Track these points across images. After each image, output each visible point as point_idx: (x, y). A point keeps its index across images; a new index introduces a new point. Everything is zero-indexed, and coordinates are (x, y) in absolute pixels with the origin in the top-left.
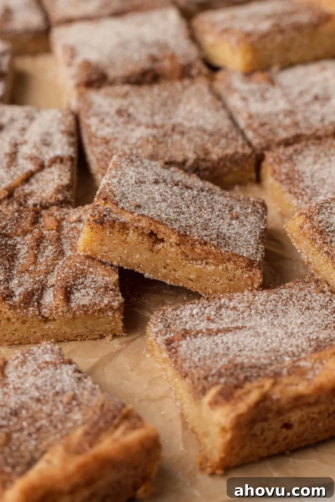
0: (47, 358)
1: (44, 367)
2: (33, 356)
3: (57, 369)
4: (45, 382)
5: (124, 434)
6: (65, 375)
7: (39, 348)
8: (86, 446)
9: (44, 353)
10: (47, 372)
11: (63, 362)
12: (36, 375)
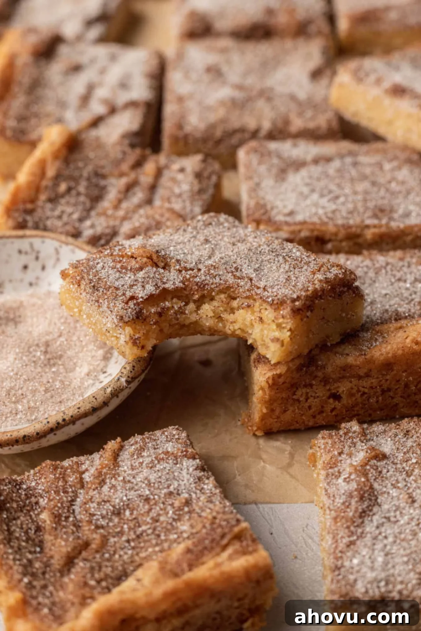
0: (170, 447)
1: (163, 459)
2: (154, 443)
3: (176, 464)
4: (160, 477)
5: (230, 558)
6: (184, 472)
7: (163, 433)
8: (185, 566)
9: (167, 441)
10: (165, 465)
11: (185, 456)
12: (151, 468)
